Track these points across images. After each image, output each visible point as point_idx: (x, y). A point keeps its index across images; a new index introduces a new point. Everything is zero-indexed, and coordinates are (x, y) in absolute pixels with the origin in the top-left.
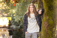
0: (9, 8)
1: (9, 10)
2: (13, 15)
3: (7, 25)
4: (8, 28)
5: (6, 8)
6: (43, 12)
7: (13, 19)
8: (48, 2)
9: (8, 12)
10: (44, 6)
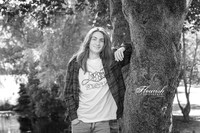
0: (19, 44)
1: (20, 50)
2: (32, 68)
3: (14, 102)
4: (17, 111)
5: (11, 43)
6: (128, 54)
7: (33, 81)
8: (144, 23)
9: (18, 58)
10: (132, 35)
